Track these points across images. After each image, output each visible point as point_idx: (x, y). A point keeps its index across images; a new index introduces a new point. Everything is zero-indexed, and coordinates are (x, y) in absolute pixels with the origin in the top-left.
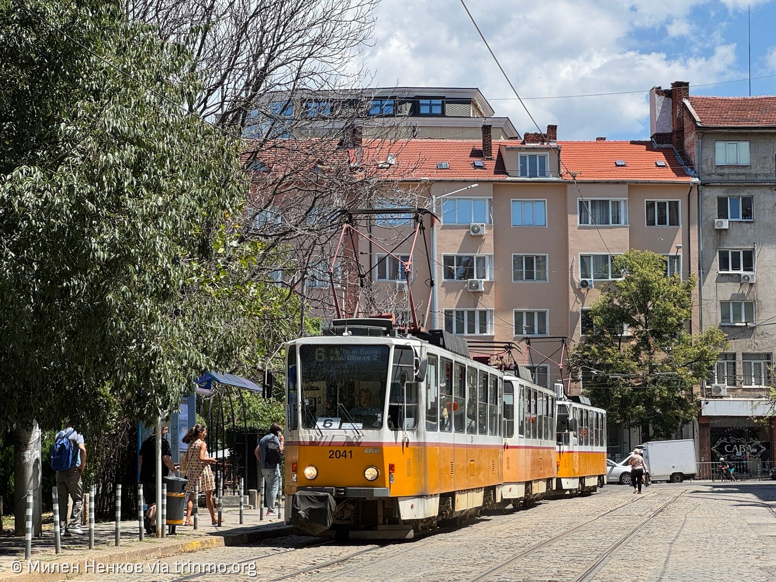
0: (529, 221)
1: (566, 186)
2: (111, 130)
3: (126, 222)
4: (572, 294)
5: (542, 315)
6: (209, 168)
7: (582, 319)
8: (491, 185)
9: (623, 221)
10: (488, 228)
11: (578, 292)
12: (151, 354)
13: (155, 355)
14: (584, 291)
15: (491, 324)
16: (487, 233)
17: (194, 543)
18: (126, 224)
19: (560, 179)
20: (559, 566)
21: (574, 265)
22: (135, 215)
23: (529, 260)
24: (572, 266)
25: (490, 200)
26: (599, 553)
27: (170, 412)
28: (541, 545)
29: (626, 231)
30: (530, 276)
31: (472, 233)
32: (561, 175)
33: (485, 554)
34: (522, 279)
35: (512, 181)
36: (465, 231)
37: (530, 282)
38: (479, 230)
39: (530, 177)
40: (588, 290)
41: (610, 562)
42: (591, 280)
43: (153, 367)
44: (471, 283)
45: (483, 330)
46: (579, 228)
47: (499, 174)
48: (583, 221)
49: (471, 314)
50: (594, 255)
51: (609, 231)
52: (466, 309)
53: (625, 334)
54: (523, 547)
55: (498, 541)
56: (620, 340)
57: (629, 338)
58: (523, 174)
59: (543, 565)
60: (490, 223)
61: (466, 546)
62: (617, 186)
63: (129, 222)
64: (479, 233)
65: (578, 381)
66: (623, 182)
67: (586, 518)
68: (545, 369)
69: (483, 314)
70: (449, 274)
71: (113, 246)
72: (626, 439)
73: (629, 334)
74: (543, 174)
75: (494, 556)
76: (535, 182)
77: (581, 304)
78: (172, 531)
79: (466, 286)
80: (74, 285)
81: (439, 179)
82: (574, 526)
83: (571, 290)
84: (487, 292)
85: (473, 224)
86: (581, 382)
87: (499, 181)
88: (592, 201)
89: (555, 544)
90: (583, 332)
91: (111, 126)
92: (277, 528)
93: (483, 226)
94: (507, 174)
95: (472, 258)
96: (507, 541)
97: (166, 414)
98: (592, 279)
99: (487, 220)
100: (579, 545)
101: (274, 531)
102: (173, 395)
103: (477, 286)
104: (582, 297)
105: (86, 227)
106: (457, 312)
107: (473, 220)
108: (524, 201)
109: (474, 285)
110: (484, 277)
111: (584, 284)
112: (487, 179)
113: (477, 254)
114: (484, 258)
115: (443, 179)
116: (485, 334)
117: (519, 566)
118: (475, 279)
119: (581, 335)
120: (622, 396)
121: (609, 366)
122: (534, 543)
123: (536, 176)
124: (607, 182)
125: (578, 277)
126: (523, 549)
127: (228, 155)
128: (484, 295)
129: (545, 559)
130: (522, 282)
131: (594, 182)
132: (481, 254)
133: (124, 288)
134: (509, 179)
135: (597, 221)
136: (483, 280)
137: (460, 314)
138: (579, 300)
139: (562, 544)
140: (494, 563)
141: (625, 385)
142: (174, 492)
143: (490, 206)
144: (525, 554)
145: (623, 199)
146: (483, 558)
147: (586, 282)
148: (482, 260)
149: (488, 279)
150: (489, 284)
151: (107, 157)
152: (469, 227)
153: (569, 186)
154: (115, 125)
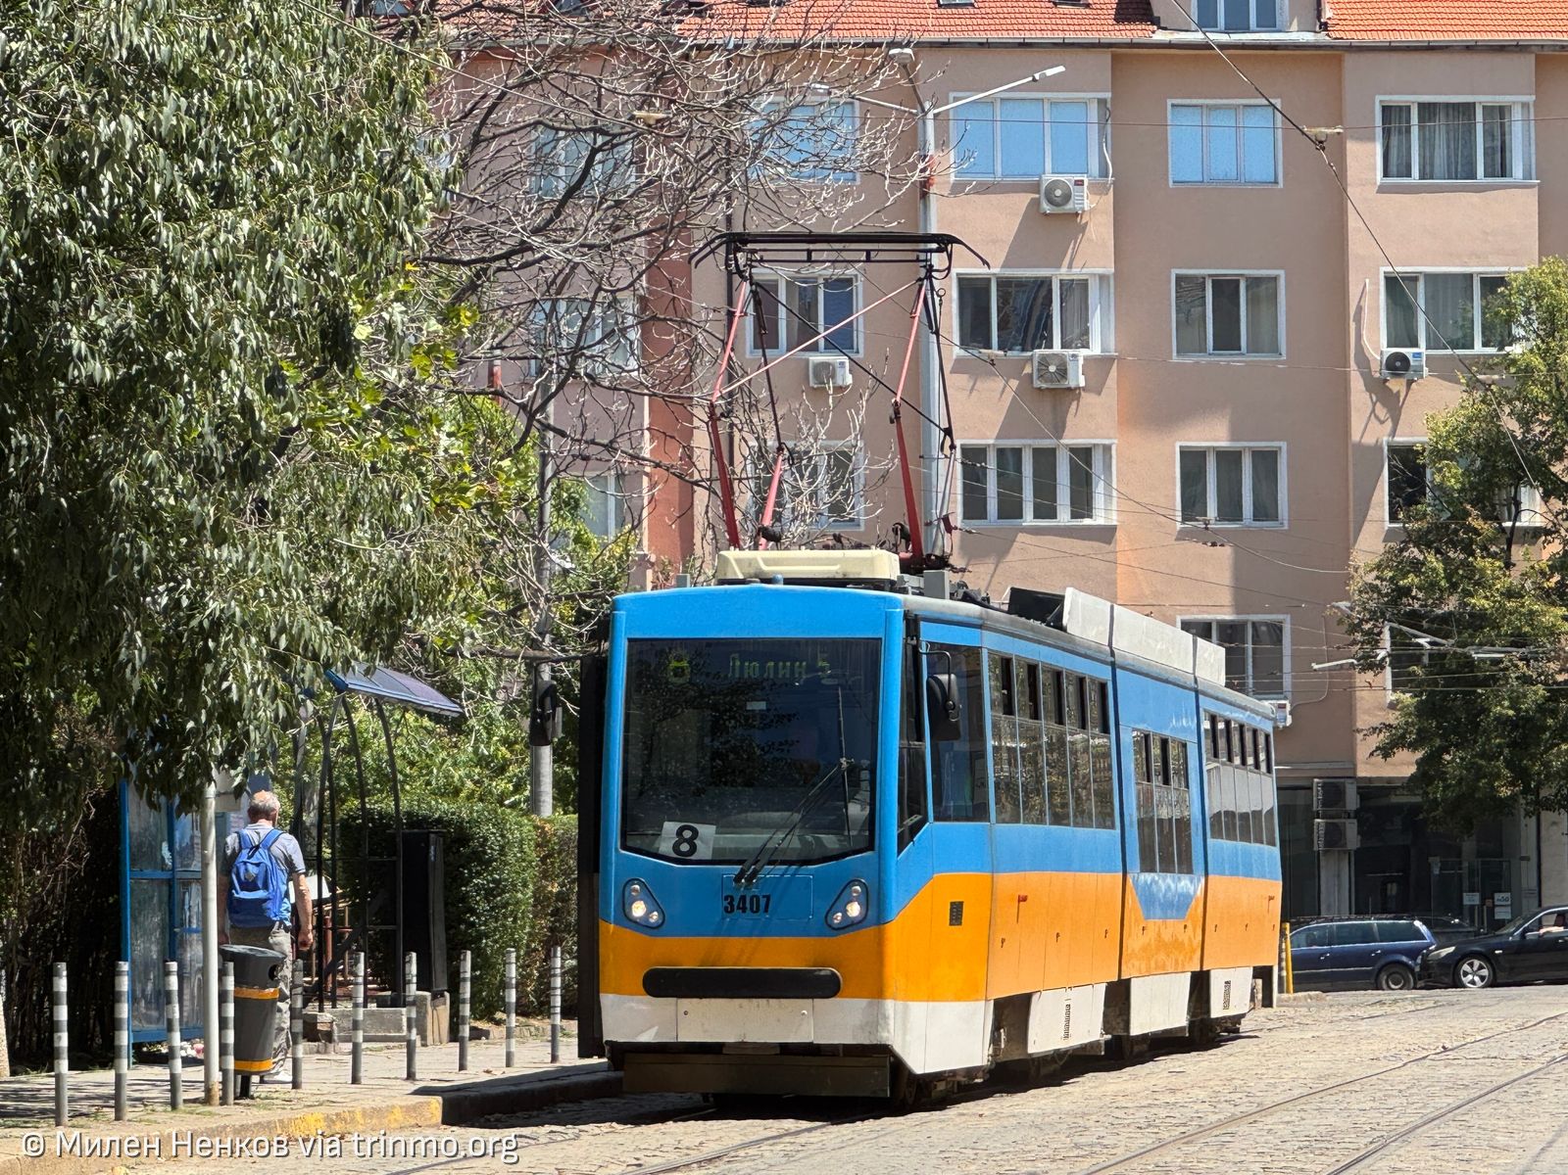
0: (1223, 166)
1: (1340, 60)
2: (125, 54)
3: (154, 284)
4: (1360, 396)
5: (1266, 461)
6: (356, 129)
7: (1391, 474)
8: (1106, 58)
9: (1518, 170)
10: (1098, 189)
11: (1378, 388)
12: (206, 623)
13: (217, 625)
14: (1396, 385)
15: (1108, 484)
16: (1094, 207)
17: (311, 1119)
18: (155, 291)
19: (1322, 38)
20: (1269, 1159)
21: (1366, 304)
22: (180, 267)
23: (1226, 290)
24: (1360, 309)
25: (1102, 102)
26: (1379, 1134)
27: (246, 773)
28: (1233, 1119)
29: (1529, 200)
30: (1227, 340)
31: (1046, 207)
32: (1324, 26)
33: (1083, 1140)
34: (1203, 349)
35: (1170, 45)
36: (1025, 199)
37: (1225, 359)
38: (1067, 197)
39: (1227, 31)
40: (1410, 383)
41: (1401, 1152)
42: (1419, 352)
43: (208, 655)
44: (1044, 362)
45: (1082, 504)
46: (1382, 189)
47: (1129, 21)
48: (1393, 169)
49: (1045, 459)
50: (1429, 277)
51: (1474, 197)
52: (1027, 444)
53: (1526, 520)
54: (1185, 1125)
55: (1119, 1113)
56: (1511, 537)
57: (1535, 534)
58: (1206, 21)
59: (1231, 1156)
60: (1104, 173)
61: (1034, 1126)
62: (1499, 59)
63: (165, 284)
64: (1069, 207)
65: (1381, 666)
66: (1519, 48)
67: (1369, 1066)
68: (1276, 630)
69: (1083, 456)
70: (974, 332)
71: (120, 346)
72: (1528, 847)
73: (1538, 521)
74: (1268, 21)
75: (1105, 1142)
76: (1244, 46)
77: (1389, 424)
78: (244, 1092)
79: (1028, 370)
80: (19, 447)
81: (944, 37)
82: (1331, 1083)
83: (1357, 383)
84: (1096, 387)
85: (1049, 178)
86: (1388, 670)
87: (1132, 45)
88: (1422, 106)
89: (1269, 1120)
90: (1393, 518)
91: (126, 43)
92: (513, 1088)
93: (1079, 183)
94: (1156, 21)
95: (1044, 284)
96: (1142, 1113)
97: (238, 780)
98: (1422, 349)
99: (1094, 167)
100: (1331, 1120)
101: (507, 1095)
102: (257, 728)
103: (1063, 372)
104: (1393, 406)
105: (54, 297)
106: (1001, 452)
107: (1048, 167)
108: (1210, 107)
109: (1052, 369)
110: (1086, 346)
111: (1398, 365)
112: (1093, 37)
113: (1063, 272)
114: (1084, 285)
115: (954, 37)
116: (1087, 522)
117: (1168, 1159)
118: (1057, 348)
119: (1388, 525)
120: (1518, 710)
121: (1477, 623)
122: (1213, 1118)
123: (1247, 30)
124: (1470, 48)
125: (1377, 343)
126: (1183, 1129)
127: (405, 92)
128: (1087, 398)
129: (1237, 1145)
130: (1203, 359)
131: (1430, 48)
132: (1077, 272)
133: (153, 456)
134: (1161, 36)
135: (1437, 170)
136: (1083, 352)
137: (1009, 459)
138: (1381, 412)
139: (1287, 1119)
140: (1104, 1158)
141: (1526, 680)
142: (251, 985)
143: (1102, 125)
144: (1187, 1139)
145: (1518, 101)
146: (1077, 1146)
147: (1404, 358)
148: (1077, 290)
149: (1095, 349)
150: (1100, 366)
151: (119, 124)
152: (1035, 187)
153: (1350, 60)
154: (136, 42)
